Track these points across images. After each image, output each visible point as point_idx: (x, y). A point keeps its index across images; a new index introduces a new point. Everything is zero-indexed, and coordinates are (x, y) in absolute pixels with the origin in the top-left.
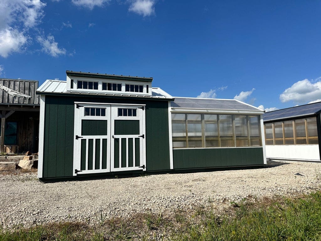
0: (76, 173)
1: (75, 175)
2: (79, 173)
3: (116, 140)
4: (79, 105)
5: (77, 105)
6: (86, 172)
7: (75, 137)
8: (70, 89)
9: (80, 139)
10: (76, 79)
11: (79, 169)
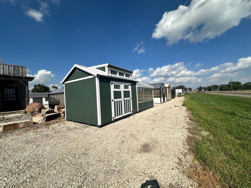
0: (113, 119)
1: (113, 120)
2: (114, 119)
3: (124, 100)
4: (112, 83)
5: (111, 83)
6: (117, 117)
7: (112, 101)
8: (108, 74)
9: (113, 101)
10: (110, 69)
11: (114, 117)
